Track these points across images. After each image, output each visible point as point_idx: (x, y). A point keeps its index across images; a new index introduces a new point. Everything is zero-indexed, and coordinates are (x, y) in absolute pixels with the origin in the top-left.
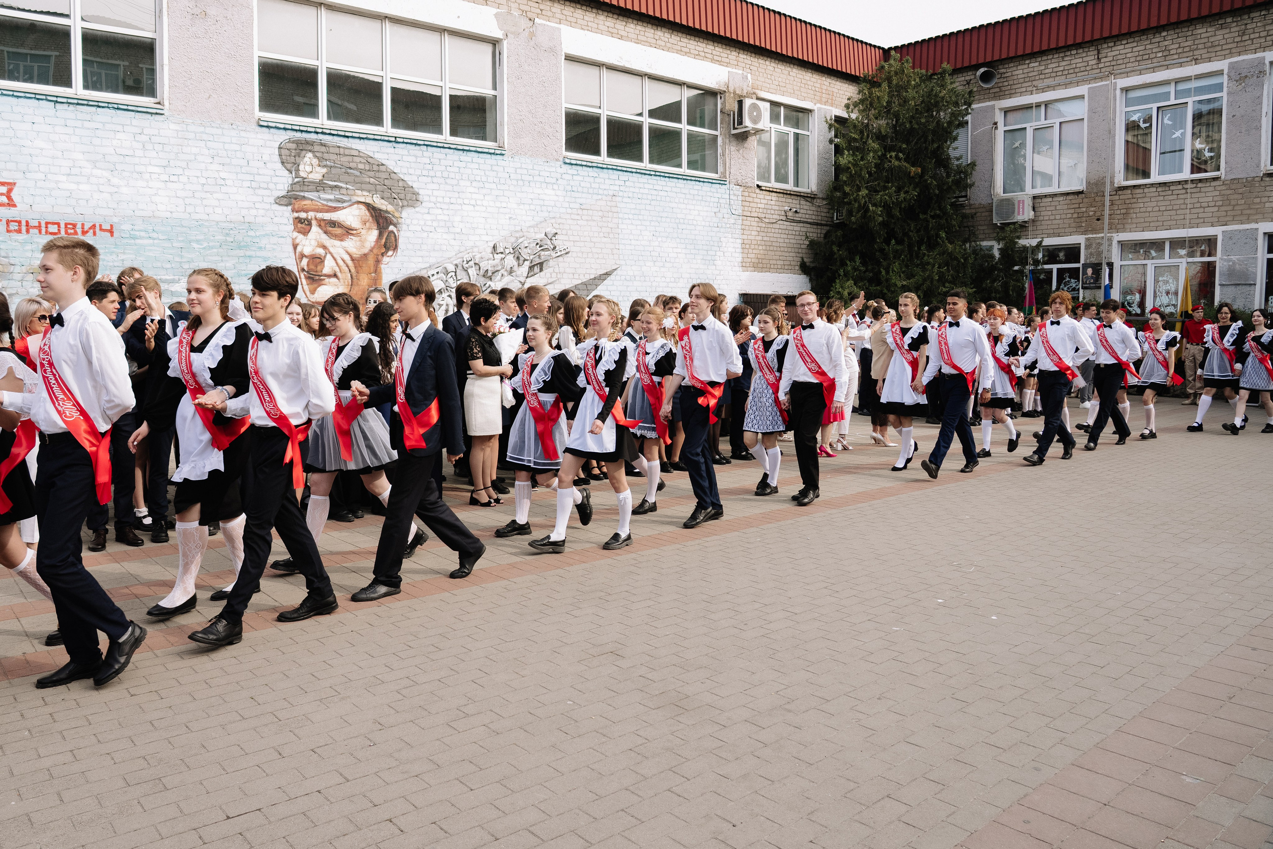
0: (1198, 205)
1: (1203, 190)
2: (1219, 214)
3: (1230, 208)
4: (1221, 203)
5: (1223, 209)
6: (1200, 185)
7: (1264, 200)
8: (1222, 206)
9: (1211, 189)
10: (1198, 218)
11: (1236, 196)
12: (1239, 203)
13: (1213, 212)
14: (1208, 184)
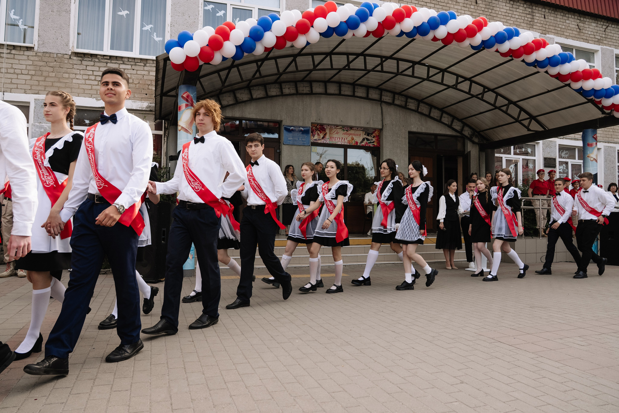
0: (12, 71)
1: (16, 57)
2: (32, 82)
3: (42, 78)
4: (33, 73)
5: (35, 78)
6: (13, 52)
7: (72, 76)
8: (35, 75)
9: (25, 57)
10: (11, 83)
11: (48, 69)
12: (50, 75)
13: (26, 80)
14: (22, 53)
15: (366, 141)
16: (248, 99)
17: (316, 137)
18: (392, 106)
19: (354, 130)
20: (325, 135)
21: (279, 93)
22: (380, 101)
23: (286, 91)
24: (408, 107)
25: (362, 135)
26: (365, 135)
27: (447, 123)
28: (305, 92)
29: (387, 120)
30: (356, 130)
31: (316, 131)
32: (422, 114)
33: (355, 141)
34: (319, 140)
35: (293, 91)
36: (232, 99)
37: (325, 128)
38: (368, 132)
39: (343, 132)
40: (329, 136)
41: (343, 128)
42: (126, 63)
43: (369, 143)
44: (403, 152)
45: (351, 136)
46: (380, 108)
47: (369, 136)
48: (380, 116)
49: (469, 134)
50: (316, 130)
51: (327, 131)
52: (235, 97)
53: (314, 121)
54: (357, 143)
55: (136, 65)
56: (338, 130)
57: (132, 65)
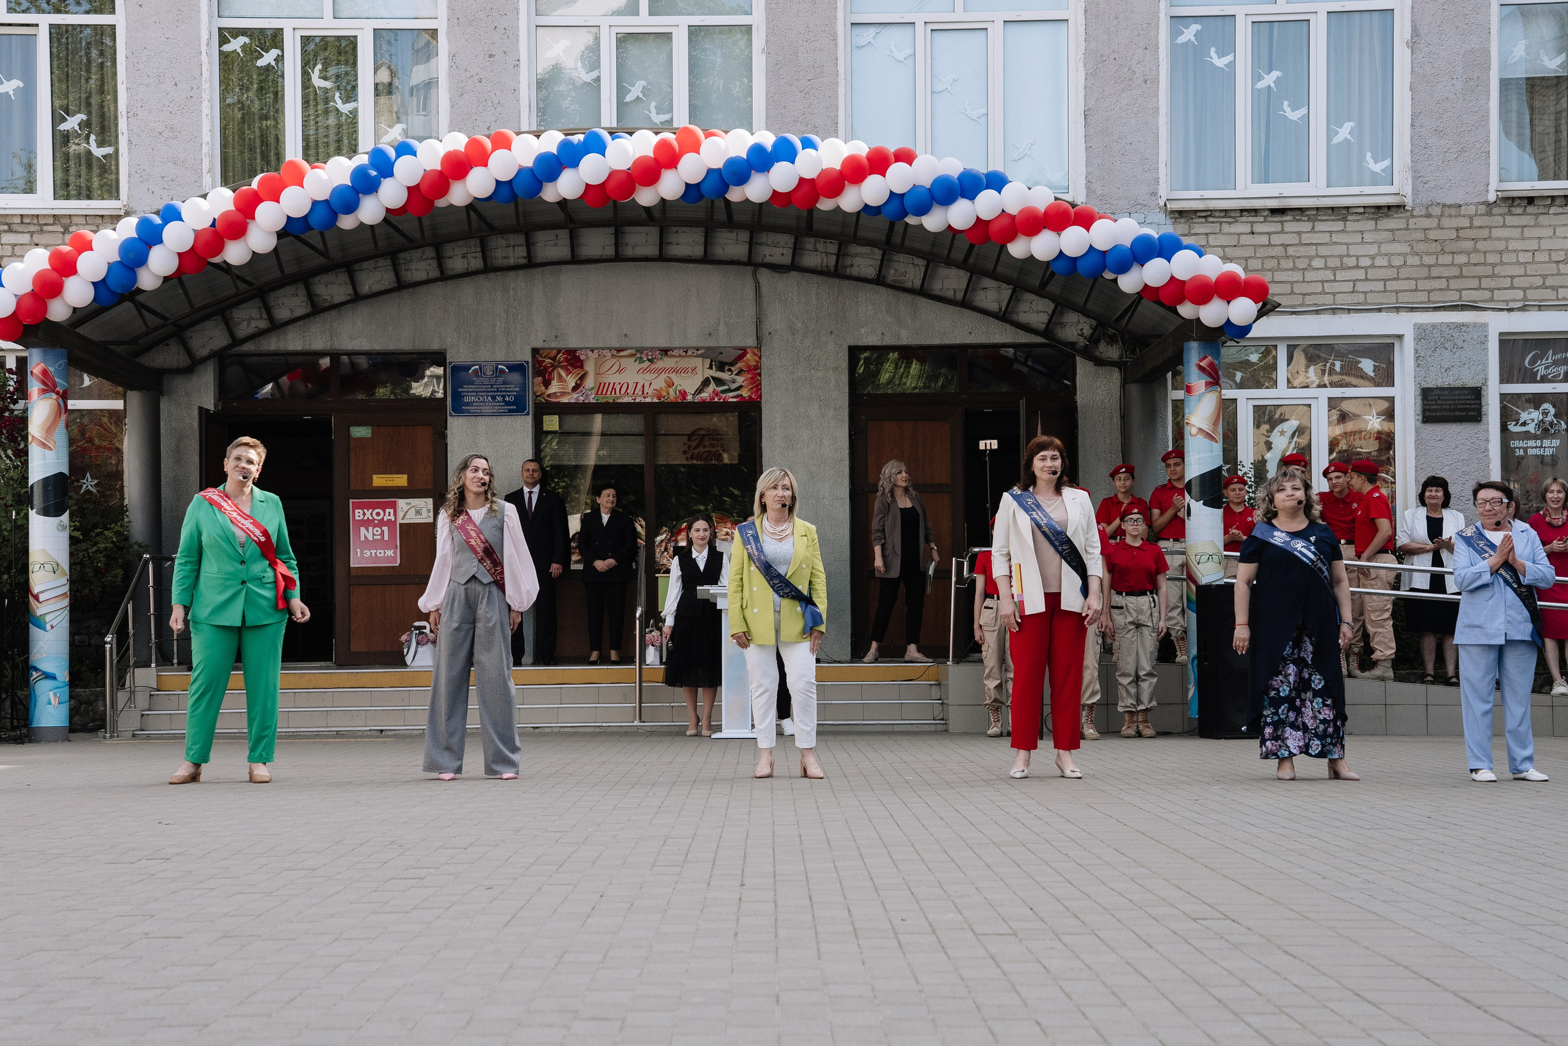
15: (712, 386)
16: (349, 298)
17: (554, 387)
18: (794, 274)
19: (673, 356)
20: (582, 378)
21: (435, 273)
22: (752, 263)
23: (457, 264)
24: (848, 271)
25: (699, 370)
26: (711, 368)
27: (993, 307)
28: (512, 262)
29: (776, 320)
30: (680, 356)
31: (553, 370)
32: (898, 288)
33: (679, 388)
34: (563, 394)
35: (477, 263)
36: (302, 302)
37: (582, 357)
38: (723, 358)
39: (637, 366)
40: (595, 382)
41: (638, 355)
42: (15, 227)
43: (724, 392)
44: (831, 413)
45: (663, 376)
46: (750, 285)
47: (723, 371)
48: (750, 311)
49: (1082, 335)
50: (554, 367)
51: (589, 367)
52: (311, 296)
53: (539, 344)
54: (684, 394)
55: (42, 231)
56: (622, 360)
57: (32, 234)
